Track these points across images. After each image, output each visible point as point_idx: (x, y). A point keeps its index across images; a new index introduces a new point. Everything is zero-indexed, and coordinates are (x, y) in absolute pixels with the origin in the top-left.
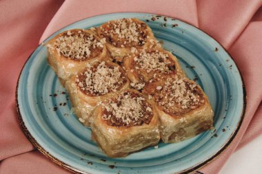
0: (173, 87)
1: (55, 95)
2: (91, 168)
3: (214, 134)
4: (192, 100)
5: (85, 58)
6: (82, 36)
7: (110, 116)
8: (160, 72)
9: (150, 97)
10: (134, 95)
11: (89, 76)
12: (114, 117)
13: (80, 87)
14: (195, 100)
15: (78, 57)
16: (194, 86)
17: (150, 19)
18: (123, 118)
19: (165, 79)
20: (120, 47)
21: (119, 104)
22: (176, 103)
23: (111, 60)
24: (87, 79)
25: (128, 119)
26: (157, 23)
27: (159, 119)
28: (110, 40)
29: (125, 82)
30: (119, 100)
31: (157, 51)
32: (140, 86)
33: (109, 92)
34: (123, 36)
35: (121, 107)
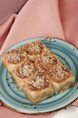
0: (57, 70)
1: (8, 79)
2: (26, 110)
3: (76, 87)
4: (65, 74)
5: (18, 62)
6: (16, 52)
7: (31, 86)
8: (51, 64)
9: (47, 76)
10: (40, 76)
11: (21, 70)
12: (33, 87)
13: (18, 75)
14: (66, 74)
15: (15, 62)
16: (66, 68)
17: (44, 40)
18: (37, 86)
19: (53, 67)
20: (32, 55)
21: (35, 81)
22: (59, 77)
23: (29, 61)
24: (20, 71)
25: (39, 87)
26: (47, 41)
27: (52, 85)
28: (28, 52)
29: (36, 70)
30: (34, 78)
31: (48, 54)
32: (43, 71)
33: (30, 76)
34: (33, 50)
35: (35, 82)
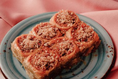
8: (59, 50)
11: (48, 26)
12: (23, 40)
13: (39, 26)
26: (107, 49)
29: (48, 39)
31: (73, 46)
